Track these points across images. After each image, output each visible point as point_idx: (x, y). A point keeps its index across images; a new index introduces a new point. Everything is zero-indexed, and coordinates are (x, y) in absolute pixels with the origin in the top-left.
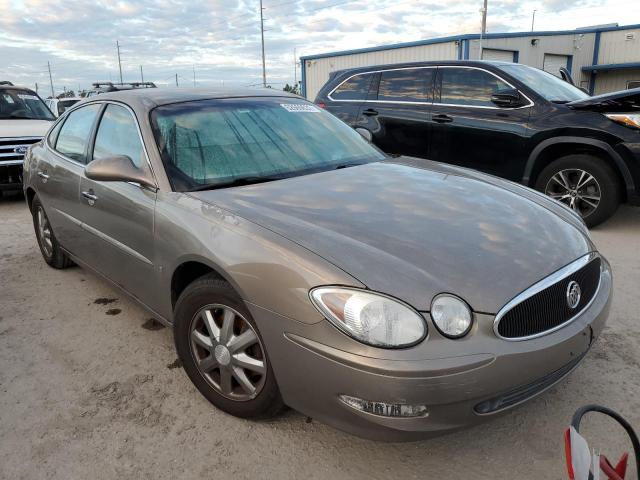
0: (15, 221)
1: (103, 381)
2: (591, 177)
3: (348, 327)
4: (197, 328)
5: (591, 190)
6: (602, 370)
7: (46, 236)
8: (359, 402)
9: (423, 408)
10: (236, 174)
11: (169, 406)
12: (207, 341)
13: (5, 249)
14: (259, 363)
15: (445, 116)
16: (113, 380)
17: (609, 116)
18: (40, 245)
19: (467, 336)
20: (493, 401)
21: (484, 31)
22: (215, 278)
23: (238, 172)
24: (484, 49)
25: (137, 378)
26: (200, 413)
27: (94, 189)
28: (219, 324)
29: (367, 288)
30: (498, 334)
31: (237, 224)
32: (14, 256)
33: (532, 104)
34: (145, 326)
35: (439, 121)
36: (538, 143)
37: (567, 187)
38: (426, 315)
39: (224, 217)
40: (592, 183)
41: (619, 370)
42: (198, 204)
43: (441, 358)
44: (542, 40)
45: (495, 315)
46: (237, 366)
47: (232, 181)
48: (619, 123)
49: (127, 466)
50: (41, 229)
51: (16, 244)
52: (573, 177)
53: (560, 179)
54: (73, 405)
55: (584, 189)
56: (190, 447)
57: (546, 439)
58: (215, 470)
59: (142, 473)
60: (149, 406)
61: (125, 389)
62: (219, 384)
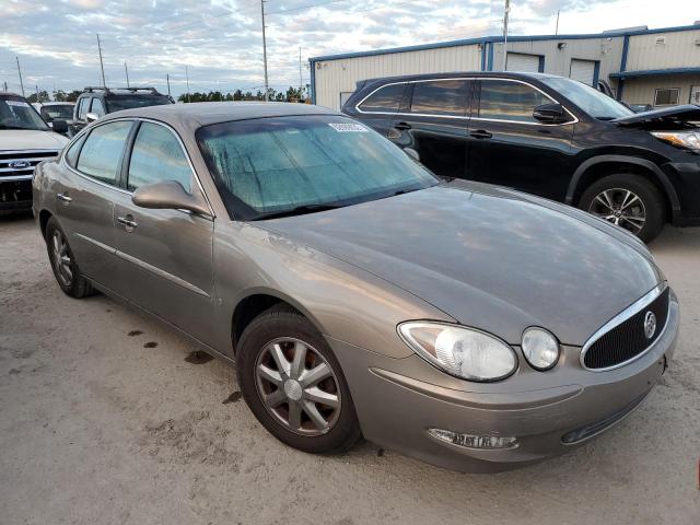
0: (13, 244)
1: (157, 419)
2: (636, 197)
3: (440, 361)
4: (264, 362)
5: (635, 210)
6: (663, 396)
7: (64, 262)
8: (448, 435)
9: (513, 439)
10: (295, 202)
11: (232, 443)
12: (276, 376)
13: (12, 277)
14: (333, 398)
15: (485, 132)
16: (167, 418)
17: (656, 134)
18: (55, 273)
19: (555, 369)
20: (578, 430)
21: (505, 32)
22: (287, 311)
23: (296, 198)
24: (508, 53)
25: (192, 414)
26: (267, 450)
27: (134, 215)
28: (290, 358)
29: (459, 323)
30: (584, 365)
31: (312, 257)
32: (24, 284)
33: (576, 120)
34: (188, 360)
35: (478, 137)
36: (583, 161)
37: (611, 208)
38: (516, 348)
39: (296, 250)
40: (637, 204)
41: (679, 396)
42: (265, 235)
43: (530, 391)
44: (569, 45)
45: (581, 347)
46: (309, 400)
47: (293, 208)
48: (666, 142)
49: (203, 505)
50: (59, 256)
51: (23, 271)
52: (617, 197)
53: (604, 199)
54: (130, 445)
55: (628, 210)
56: (265, 485)
57: (618, 466)
58: (295, 506)
59: (220, 513)
60: (211, 443)
61: (181, 427)
62: (287, 419)
